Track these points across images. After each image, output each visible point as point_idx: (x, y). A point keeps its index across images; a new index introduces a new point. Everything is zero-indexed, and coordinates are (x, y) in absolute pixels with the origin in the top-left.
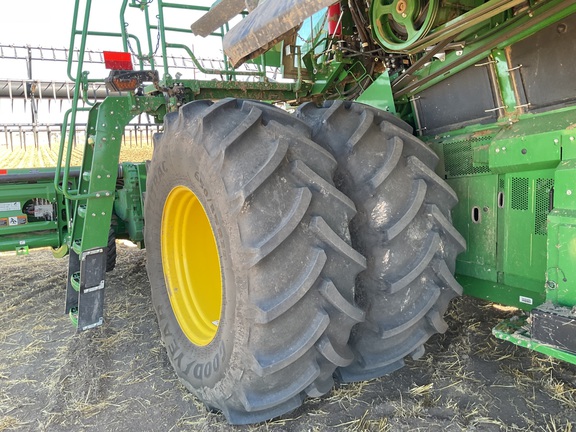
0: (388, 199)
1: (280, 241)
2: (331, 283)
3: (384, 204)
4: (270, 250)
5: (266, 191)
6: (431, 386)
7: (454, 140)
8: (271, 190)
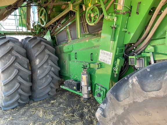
0: (39, 59)
1: (6, 68)
2: (20, 77)
3: (38, 60)
4: (3, 70)
5: (4, 57)
6: (55, 101)
7: (61, 46)
8: (6, 57)
